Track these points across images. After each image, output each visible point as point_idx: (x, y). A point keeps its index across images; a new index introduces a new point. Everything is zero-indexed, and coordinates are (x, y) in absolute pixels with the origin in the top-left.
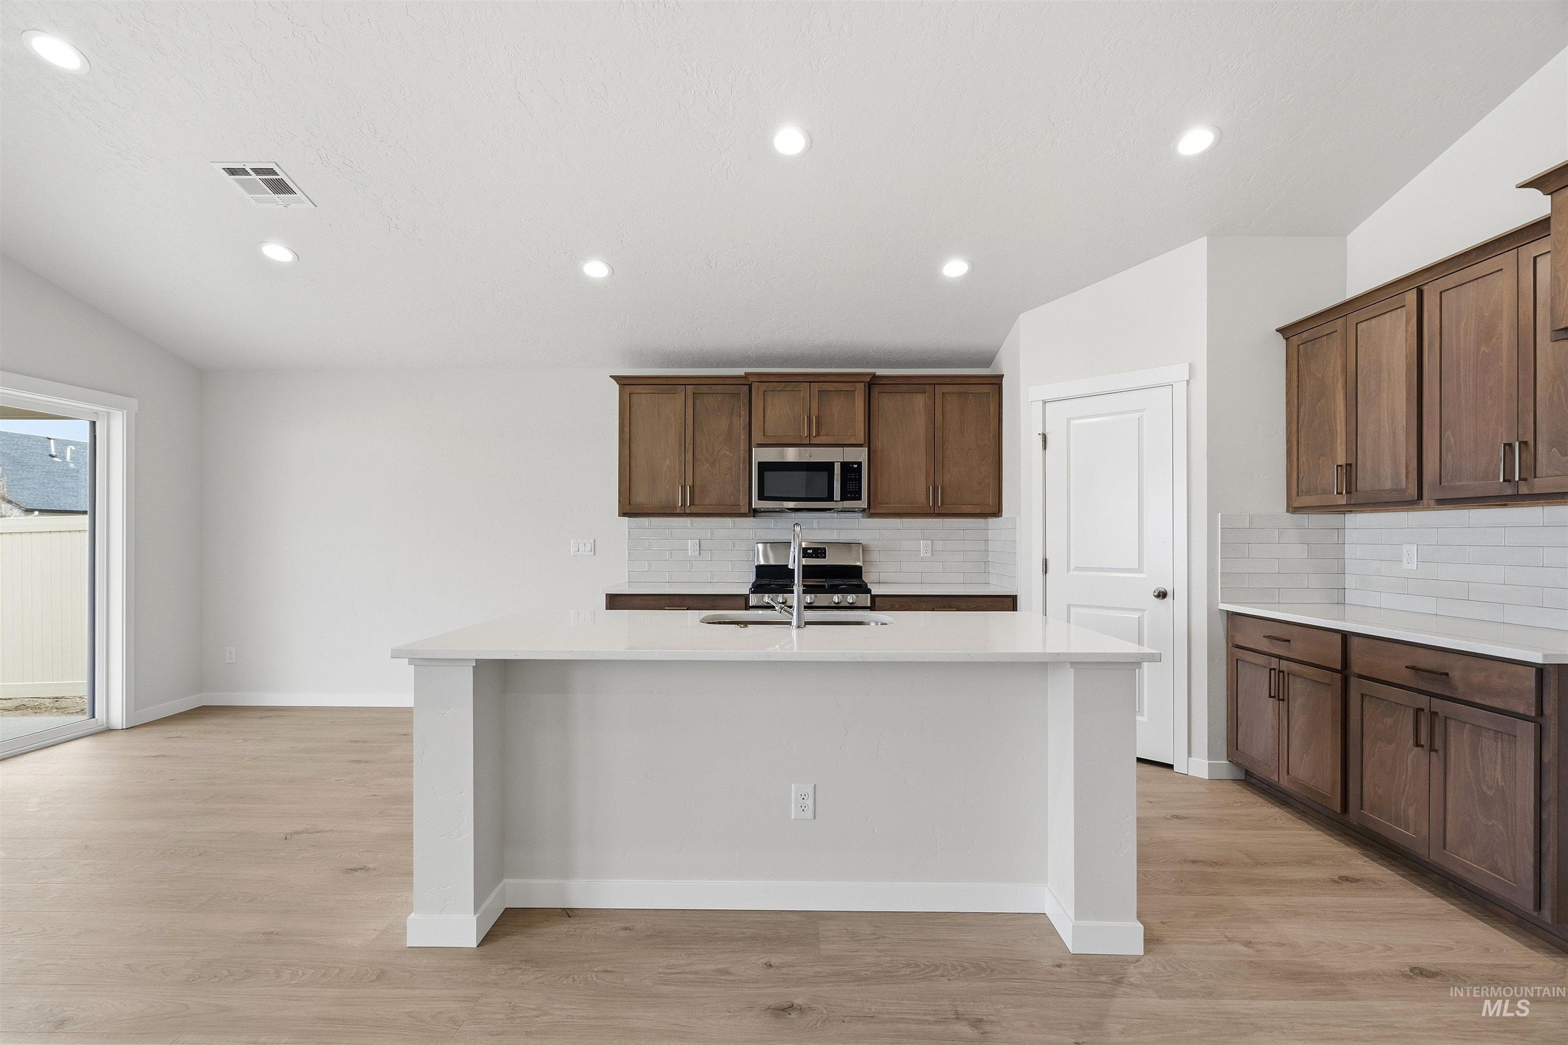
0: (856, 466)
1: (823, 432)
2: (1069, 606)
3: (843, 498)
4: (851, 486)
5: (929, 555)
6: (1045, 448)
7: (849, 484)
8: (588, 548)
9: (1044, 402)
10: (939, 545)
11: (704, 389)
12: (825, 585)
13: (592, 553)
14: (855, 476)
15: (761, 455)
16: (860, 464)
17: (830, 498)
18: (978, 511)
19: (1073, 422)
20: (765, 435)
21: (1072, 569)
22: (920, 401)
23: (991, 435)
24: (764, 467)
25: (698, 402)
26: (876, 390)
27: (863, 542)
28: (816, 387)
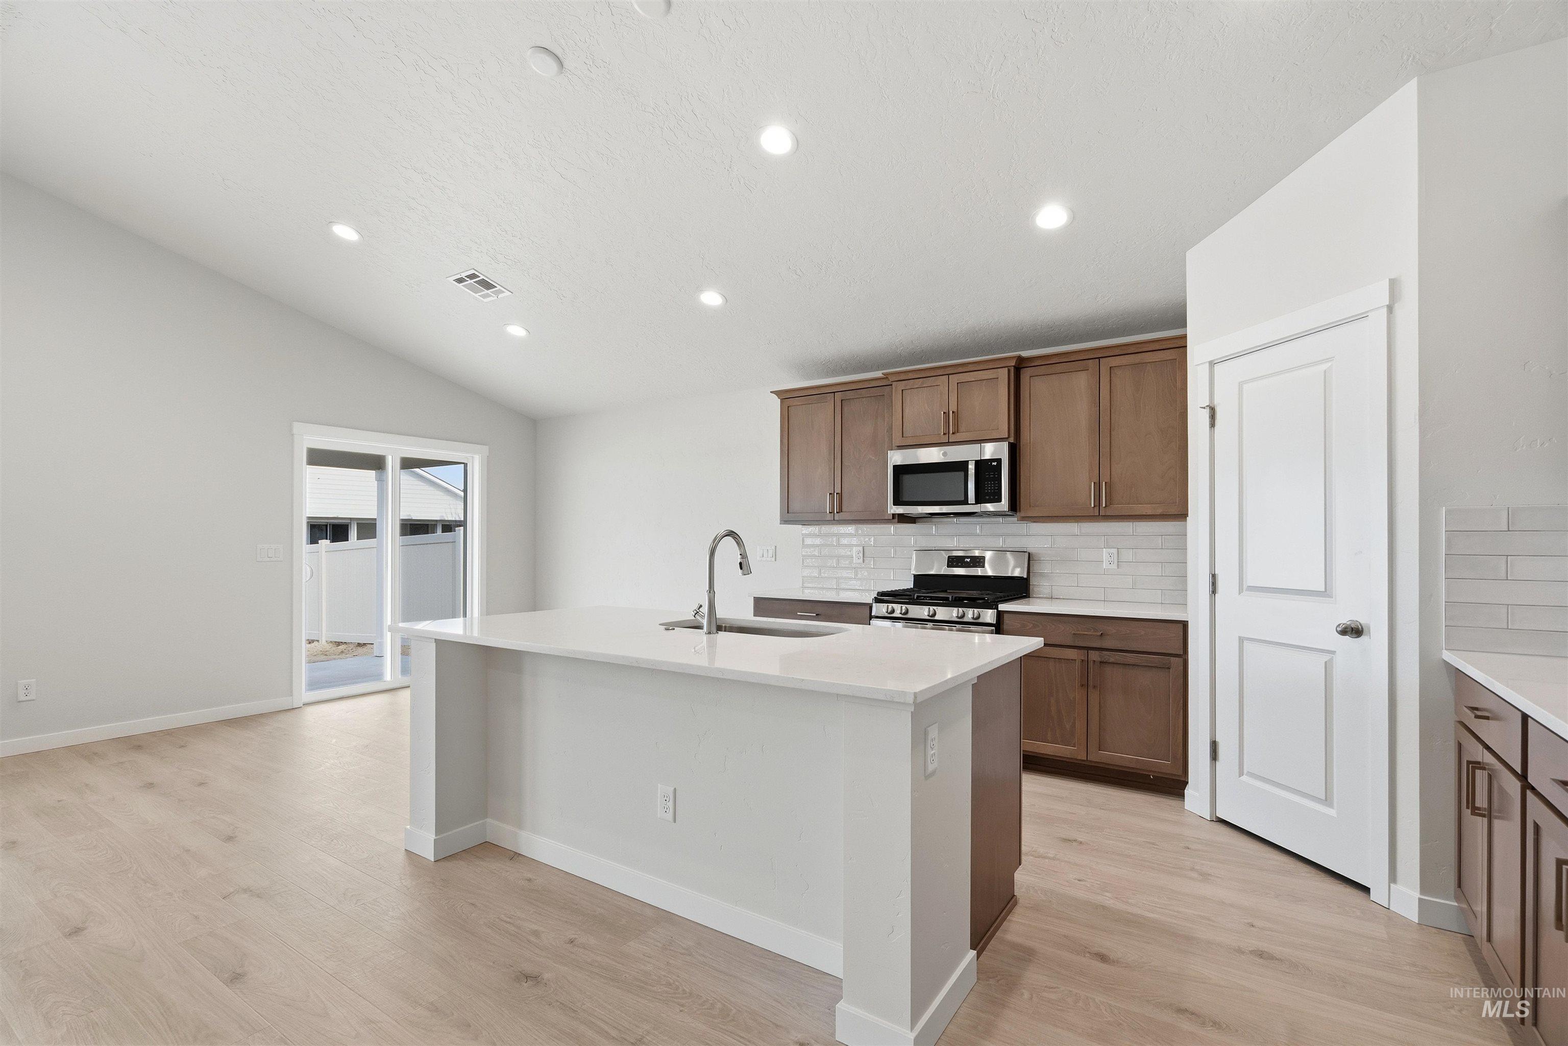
0: (995, 464)
1: (962, 429)
2: (1241, 640)
3: (978, 501)
4: (989, 487)
5: (1114, 566)
6: (1213, 425)
7: (988, 484)
8: (771, 553)
9: (1212, 364)
10: (1128, 555)
11: (850, 395)
12: (949, 598)
13: (773, 559)
14: (994, 475)
15: (897, 458)
16: (999, 461)
17: (965, 502)
18: (1159, 511)
19: (1245, 387)
20: (904, 436)
21: (1245, 589)
22: (1081, 381)
23: (1178, 414)
24: (900, 471)
25: (846, 409)
26: (1026, 374)
27: (1029, 550)
28: (954, 379)
